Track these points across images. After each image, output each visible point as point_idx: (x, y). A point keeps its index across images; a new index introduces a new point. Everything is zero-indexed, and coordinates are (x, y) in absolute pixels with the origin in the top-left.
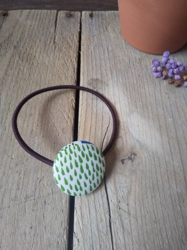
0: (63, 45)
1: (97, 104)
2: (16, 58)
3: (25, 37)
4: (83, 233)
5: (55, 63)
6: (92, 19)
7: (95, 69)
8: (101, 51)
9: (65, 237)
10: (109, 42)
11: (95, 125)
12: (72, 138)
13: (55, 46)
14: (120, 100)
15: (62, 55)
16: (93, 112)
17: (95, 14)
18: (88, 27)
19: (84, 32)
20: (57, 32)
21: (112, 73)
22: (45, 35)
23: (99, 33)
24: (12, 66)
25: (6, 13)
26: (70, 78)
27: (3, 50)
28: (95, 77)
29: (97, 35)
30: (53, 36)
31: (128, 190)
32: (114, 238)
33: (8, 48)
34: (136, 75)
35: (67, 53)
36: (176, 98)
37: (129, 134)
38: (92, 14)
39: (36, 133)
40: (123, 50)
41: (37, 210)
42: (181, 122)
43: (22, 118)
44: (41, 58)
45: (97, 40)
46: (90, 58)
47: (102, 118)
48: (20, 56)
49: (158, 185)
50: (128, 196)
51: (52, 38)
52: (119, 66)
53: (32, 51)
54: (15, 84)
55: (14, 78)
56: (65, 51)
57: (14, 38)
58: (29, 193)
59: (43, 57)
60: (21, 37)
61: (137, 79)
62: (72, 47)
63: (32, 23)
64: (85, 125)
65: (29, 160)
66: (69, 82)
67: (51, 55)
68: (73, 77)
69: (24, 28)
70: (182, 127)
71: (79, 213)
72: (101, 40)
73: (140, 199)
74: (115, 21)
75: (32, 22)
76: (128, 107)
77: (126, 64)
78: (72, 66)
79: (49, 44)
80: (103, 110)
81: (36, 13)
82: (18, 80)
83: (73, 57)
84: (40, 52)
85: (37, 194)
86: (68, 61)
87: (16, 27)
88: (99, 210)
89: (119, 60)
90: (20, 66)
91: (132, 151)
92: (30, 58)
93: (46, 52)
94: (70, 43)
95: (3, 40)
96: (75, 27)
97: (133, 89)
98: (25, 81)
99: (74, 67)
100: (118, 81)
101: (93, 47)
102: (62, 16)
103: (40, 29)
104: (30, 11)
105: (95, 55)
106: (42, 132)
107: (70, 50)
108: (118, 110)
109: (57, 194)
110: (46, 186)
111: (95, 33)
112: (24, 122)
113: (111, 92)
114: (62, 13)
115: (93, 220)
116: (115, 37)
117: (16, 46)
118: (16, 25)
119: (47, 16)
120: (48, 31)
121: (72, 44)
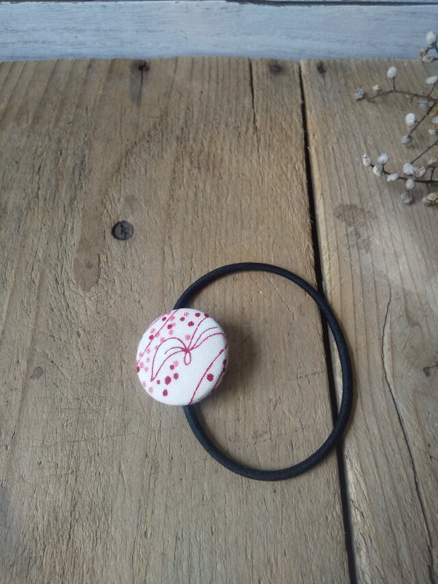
0: (274, 135)
1: (359, 256)
2: (185, 163)
3: (195, 117)
4: (370, 501)
5: (264, 174)
6: (324, 76)
7: (345, 184)
8: (352, 147)
9: (338, 508)
10: (366, 127)
11: (362, 299)
13: (257, 136)
14: (405, 250)
15: (275, 156)
16: (353, 272)
17: (329, 64)
18: (319, 94)
19: (313, 107)
20: (257, 107)
21: (381, 193)
22: (234, 113)
23: (343, 107)
24: (181, 181)
25: (143, 64)
26: (296, 203)
27: (154, 145)
28: (347, 202)
30: (250, 115)
32: (427, 510)
33: (164, 140)
35: (283, 151)
37: (432, 317)
38: (322, 64)
39: (251, 315)
40: (397, 144)
41: (279, 459)
44: (235, 164)
45: (342, 124)
46: (333, 162)
47: (373, 284)
48: (193, 159)
51: (249, 120)
53: (214, 149)
54: (193, 218)
55: (189, 206)
56: (279, 148)
57: (172, 120)
58: (259, 427)
59: (238, 162)
60: (186, 117)
62: (292, 137)
63: (202, 87)
66: (296, 212)
67: (252, 156)
68: (303, 202)
69: (189, 97)
71: (356, 465)
72: (350, 122)
75: (203, 85)
76: (424, 263)
78: (297, 179)
79: (246, 133)
80: (373, 269)
82: (198, 210)
83: (297, 160)
84: (231, 150)
85: (274, 428)
86: (287, 167)
87: (171, 96)
88: (393, 460)
90: (196, 182)
92: (214, 164)
93: (242, 149)
94: (286, 131)
95: (152, 123)
96: (291, 95)
97: (429, 227)
98: (211, 211)
99: (301, 180)
100: (397, 209)
101: (335, 140)
102: (260, 69)
103: (222, 99)
104: (193, 59)
105: (341, 155)
106: (261, 312)
107: (289, 144)
108: (403, 269)
109: (310, 429)
110: (288, 414)
111: (336, 108)
112: (225, 292)
113: (386, 233)
114: (260, 63)
115: (385, 478)
116: (378, 117)
117: (180, 136)
118: (171, 91)
119: (230, 70)
120: (239, 103)
121: (291, 132)
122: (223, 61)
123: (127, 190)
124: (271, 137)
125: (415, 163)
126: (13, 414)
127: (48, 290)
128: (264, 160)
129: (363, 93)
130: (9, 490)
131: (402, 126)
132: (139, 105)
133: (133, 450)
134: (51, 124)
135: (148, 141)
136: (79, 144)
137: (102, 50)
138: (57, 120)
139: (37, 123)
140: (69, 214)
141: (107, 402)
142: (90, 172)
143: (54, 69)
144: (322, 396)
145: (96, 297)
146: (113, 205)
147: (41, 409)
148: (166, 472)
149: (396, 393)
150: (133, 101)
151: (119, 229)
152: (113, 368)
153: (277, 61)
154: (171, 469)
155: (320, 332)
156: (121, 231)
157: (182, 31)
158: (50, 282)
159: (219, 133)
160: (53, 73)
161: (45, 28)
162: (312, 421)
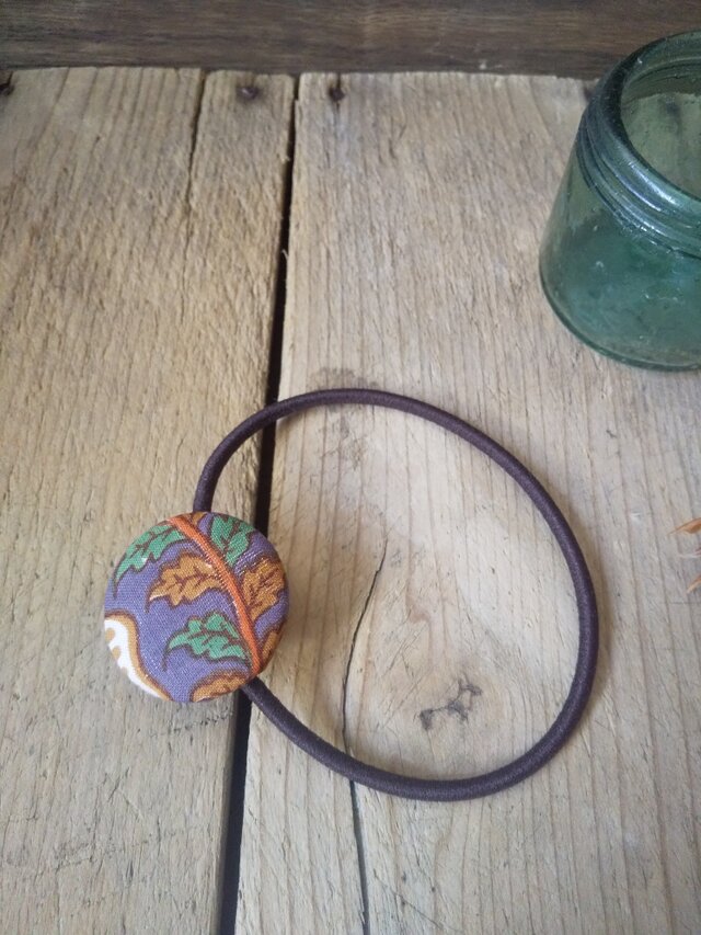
0: (221, 224)
1: (340, 475)
2: (37, 280)
3: (75, 188)
5: (188, 302)
6: (338, 106)
7: (339, 327)
8: (364, 252)
10: (398, 211)
13: (187, 227)
14: (428, 462)
15: (215, 268)
16: (322, 507)
17: (351, 85)
18: (320, 143)
19: (304, 169)
20: (197, 168)
21: (403, 345)
22: (150, 180)
23: (361, 170)
24: (23, 314)
26: (242, 362)
28: (336, 363)
29: (354, 179)
30: (181, 184)
31: (441, 832)
34: (495, 354)
35: (234, 258)
36: (649, 453)
37: (456, 603)
38: (339, 83)
40: (451, 248)
41: (99, 903)
42: (658, 555)
43: (53, 531)
44: (133, 279)
45: (354, 203)
46: (324, 281)
47: (355, 535)
48: (54, 270)
49: (551, 815)
50: (436, 858)
51: (176, 193)
52: (432, 317)
53: (99, 251)
54: (31, 390)
55: (28, 364)
56: (227, 250)
57: (31, 193)
58: (73, 835)
59: (140, 276)
60: (56, 187)
61: (498, 374)
62: (255, 230)
63: (101, 131)
65: (78, 706)
66: (239, 380)
67: (170, 266)
68: (256, 360)
69: (71, 148)
70: (663, 578)
71: (252, 915)
72: (369, 200)
73: (482, 872)
74: (429, 115)
75: (103, 123)
76: (461, 489)
77: (462, 307)
78: (252, 313)
79: (166, 219)
80: (361, 500)
81: (120, 81)
82: (43, 374)
83: (258, 275)
84: (131, 253)
85: (103, 837)
86: (236, 291)
87: (40, 146)
88: (328, 908)
89: (435, 291)
90: (51, 316)
91: (463, 677)
92: (93, 281)
93: (154, 253)
94: (246, 216)
96: (268, 144)
97: (483, 415)
98: (69, 375)
99: (260, 316)
101: (336, 234)
102: (219, 91)
103: (132, 152)
104: (96, 73)
105: (341, 267)
107: (248, 243)
108: (419, 500)
110: (136, 807)
112: (61, 548)
114: (220, 82)
116: (423, 191)
117: (39, 225)
118: (40, 137)
119: (160, 95)
120: (164, 161)
121: (256, 218)
128: (193, 274)
131: (467, 208)
144: (211, 769)
159: (113, 219)
162: (182, 822)
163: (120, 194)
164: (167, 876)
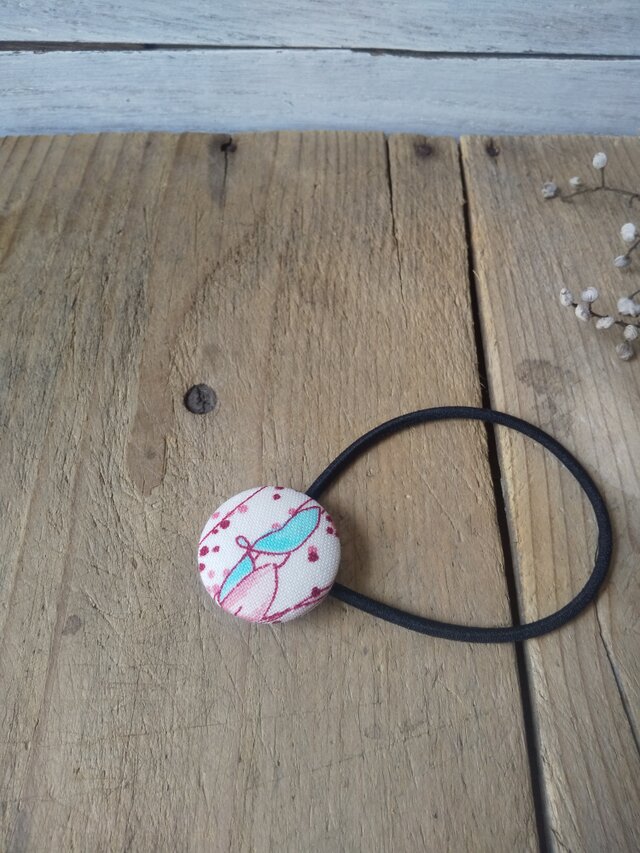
0: (423, 252)
2: (292, 296)
3: (306, 225)
4: (581, 832)
5: (409, 312)
6: (496, 162)
7: (530, 324)
8: (540, 271)
9: (533, 842)
10: (559, 240)
11: (562, 509)
12: (499, 550)
13: (398, 254)
14: (624, 432)
15: (424, 286)
16: (548, 467)
17: (502, 144)
18: (489, 189)
20: (397, 209)
21: (585, 342)
22: (363, 219)
23: (525, 210)
24: (287, 323)
25: (227, 141)
26: (459, 357)
27: (246, 267)
28: (535, 355)
29: (521, 217)
30: (387, 222)
33: (261, 259)
35: (437, 280)
38: (492, 142)
39: (394, 533)
40: (607, 268)
41: (441, 765)
44: (365, 296)
45: (525, 235)
46: (511, 292)
48: (303, 290)
51: (385, 229)
53: (335, 274)
54: (305, 379)
55: (299, 360)
56: (431, 272)
57: (272, 229)
58: (411, 715)
59: (369, 293)
60: (292, 225)
62: (449, 256)
63: (316, 179)
64: (531, 510)
66: (459, 370)
67: (391, 285)
68: (469, 355)
69: (296, 194)
71: (559, 773)
72: (536, 232)
74: (568, 167)
75: (317, 174)
78: (459, 319)
79: (381, 249)
81: (322, 140)
82: (311, 368)
83: (457, 290)
84: (359, 275)
86: (443, 302)
87: (270, 192)
88: (615, 766)
90: (308, 324)
92: (334, 297)
93: (377, 275)
94: (441, 245)
95: (242, 234)
96: (448, 191)
98: (332, 368)
99: (465, 321)
100: (610, 367)
101: (516, 262)
102: (401, 151)
103: (345, 197)
104: (301, 135)
105: (524, 283)
106: (410, 528)
107: (446, 266)
108: (623, 461)
109: (488, 717)
111: (514, 211)
113: (595, 405)
114: (400, 142)
115: (603, 796)
116: (577, 226)
117: (284, 254)
118: (269, 185)
119: (356, 152)
120: (371, 204)
121: (448, 247)
122: (346, 137)
123: (206, 337)
124: (419, 254)
125: (635, 297)
126: (36, 692)
127: (88, 494)
128: (409, 291)
129: (555, 188)
130: (29, 815)
131: (613, 238)
132: (222, 205)
133: (218, 749)
134: (91, 233)
135: (236, 261)
136: (135, 265)
137: (166, 119)
138: (101, 228)
139: (71, 231)
140: (120, 373)
141: (179, 673)
142: (151, 308)
143: (96, 148)
144: (505, 664)
145: (160, 504)
146: (186, 359)
147: (78, 682)
148: (270, 786)
149: (616, 658)
150: (213, 198)
151: (194, 396)
152: (186, 618)
153: (425, 139)
154: (278, 780)
155: (501, 561)
156: (198, 400)
157: (285, 93)
158: (90, 481)
159: (341, 250)
160: (94, 154)
161: (82, 88)
162: (491, 703)
163: (343, 230)
164: (488, 745)
